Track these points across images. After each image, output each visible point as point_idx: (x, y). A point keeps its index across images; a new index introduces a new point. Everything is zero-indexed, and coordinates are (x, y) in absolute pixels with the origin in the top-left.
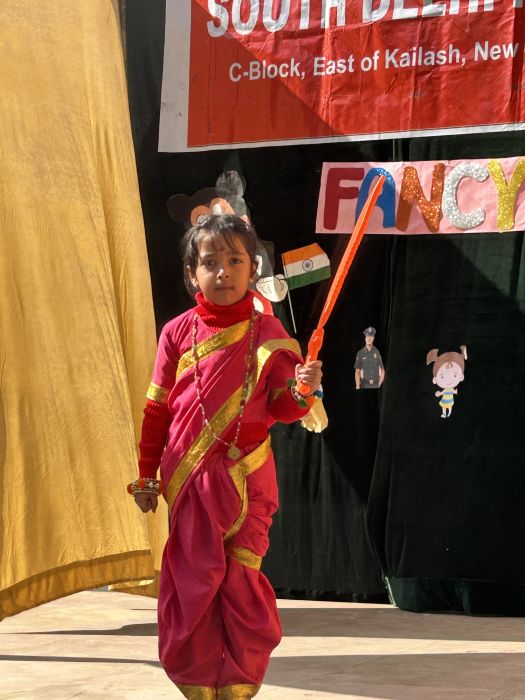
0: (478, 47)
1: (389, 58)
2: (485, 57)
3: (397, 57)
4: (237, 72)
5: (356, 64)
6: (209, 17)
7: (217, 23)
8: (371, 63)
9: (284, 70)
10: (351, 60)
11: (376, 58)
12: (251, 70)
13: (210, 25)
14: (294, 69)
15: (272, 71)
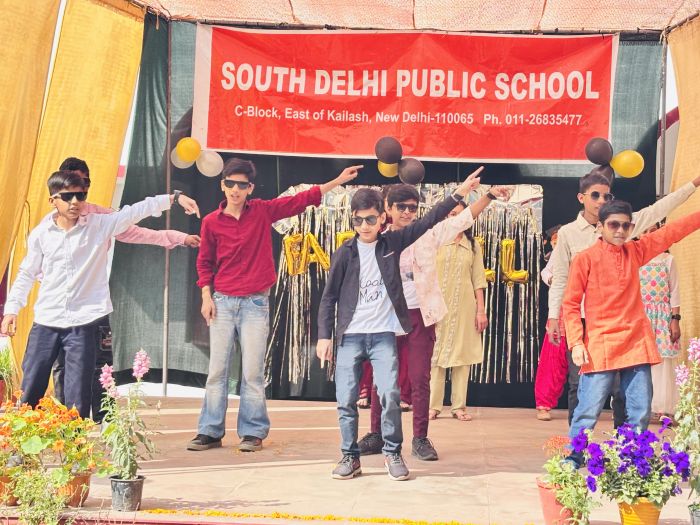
0: (378, 114)
1: (330, 115)
2: (381, 120)
3: (335, 115)
4: (240, 111)
5: (311, 115)
6: (224, 78)
7: (228, 81)
8: (319, 115)
9: (269, 113)
10: (307, 112)
11: (322, 113)
12: (249, 111)
13: (224, 82)
14: (274, 113)
15: (262, 113)
